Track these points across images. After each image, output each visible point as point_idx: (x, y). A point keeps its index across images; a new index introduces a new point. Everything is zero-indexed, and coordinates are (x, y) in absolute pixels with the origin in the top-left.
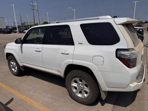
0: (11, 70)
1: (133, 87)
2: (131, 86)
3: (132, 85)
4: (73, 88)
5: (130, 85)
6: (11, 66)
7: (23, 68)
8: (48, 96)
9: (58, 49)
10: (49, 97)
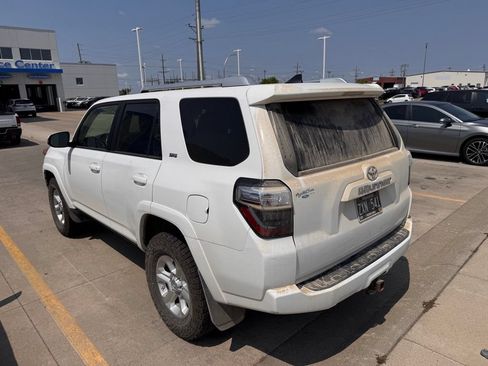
0: (56, 218)
1: (277, 299)
2: (271, 297)
3: (274, 293)
4: (160, 286)
5: (269, 291)
6: (56, 206)
7: (77, 215)
8: (107, 299)
9: (129, 168)
10: (106, 304)
